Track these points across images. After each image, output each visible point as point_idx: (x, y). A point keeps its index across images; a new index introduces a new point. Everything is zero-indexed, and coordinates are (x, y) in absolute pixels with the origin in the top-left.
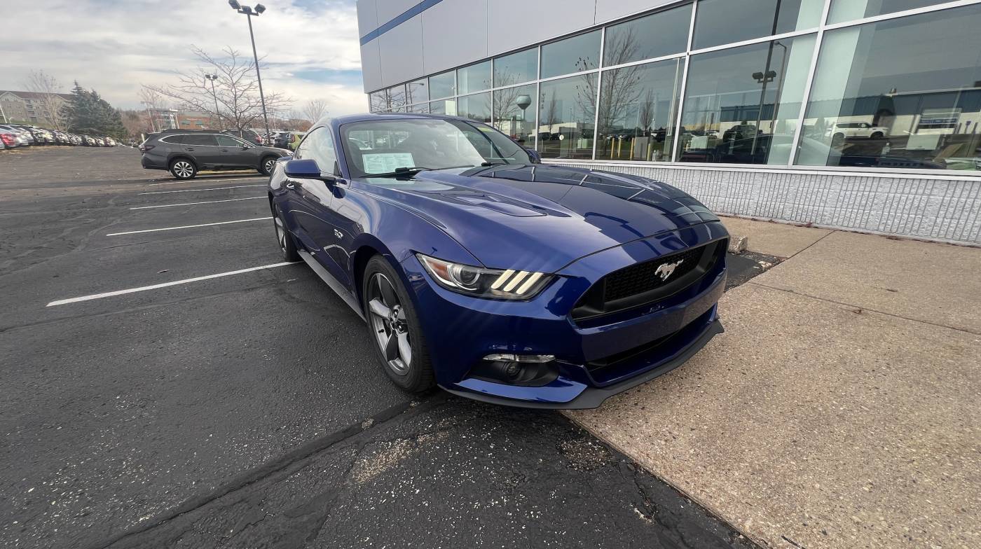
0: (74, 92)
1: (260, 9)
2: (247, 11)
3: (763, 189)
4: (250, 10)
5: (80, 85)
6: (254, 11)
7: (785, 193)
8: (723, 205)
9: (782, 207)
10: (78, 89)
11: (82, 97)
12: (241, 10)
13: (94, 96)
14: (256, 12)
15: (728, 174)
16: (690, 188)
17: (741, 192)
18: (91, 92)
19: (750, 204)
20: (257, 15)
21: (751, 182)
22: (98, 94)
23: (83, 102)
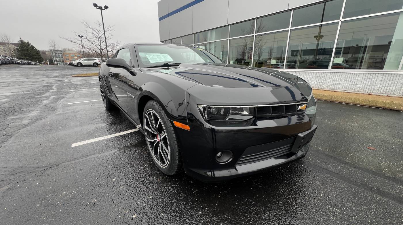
0: (19, 42)
1: (106, 7)
2: (100, 8)
3: (383, 81)
4: (102, 8)
5: (22, 39)
6: (103, 8)
7: (396, 82)
8: (358, 88)
9: (394, 89)
10: (21, 41)
11: (23, 44)
12: (98, 8)
13: (28, 43)
14: (104, 9)
15: (362, 74)
16: (339, 81)
17: (370, 82)
18: (27, 42)
19: (375, 88)
20: (105, 10)
21: (376, 78)
22: (30, 43)
23: (23, 46)
